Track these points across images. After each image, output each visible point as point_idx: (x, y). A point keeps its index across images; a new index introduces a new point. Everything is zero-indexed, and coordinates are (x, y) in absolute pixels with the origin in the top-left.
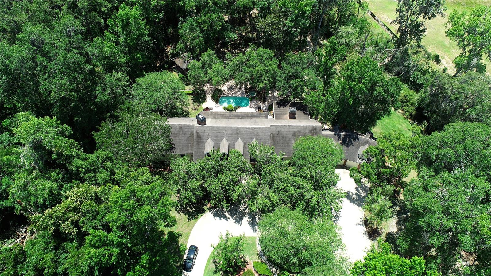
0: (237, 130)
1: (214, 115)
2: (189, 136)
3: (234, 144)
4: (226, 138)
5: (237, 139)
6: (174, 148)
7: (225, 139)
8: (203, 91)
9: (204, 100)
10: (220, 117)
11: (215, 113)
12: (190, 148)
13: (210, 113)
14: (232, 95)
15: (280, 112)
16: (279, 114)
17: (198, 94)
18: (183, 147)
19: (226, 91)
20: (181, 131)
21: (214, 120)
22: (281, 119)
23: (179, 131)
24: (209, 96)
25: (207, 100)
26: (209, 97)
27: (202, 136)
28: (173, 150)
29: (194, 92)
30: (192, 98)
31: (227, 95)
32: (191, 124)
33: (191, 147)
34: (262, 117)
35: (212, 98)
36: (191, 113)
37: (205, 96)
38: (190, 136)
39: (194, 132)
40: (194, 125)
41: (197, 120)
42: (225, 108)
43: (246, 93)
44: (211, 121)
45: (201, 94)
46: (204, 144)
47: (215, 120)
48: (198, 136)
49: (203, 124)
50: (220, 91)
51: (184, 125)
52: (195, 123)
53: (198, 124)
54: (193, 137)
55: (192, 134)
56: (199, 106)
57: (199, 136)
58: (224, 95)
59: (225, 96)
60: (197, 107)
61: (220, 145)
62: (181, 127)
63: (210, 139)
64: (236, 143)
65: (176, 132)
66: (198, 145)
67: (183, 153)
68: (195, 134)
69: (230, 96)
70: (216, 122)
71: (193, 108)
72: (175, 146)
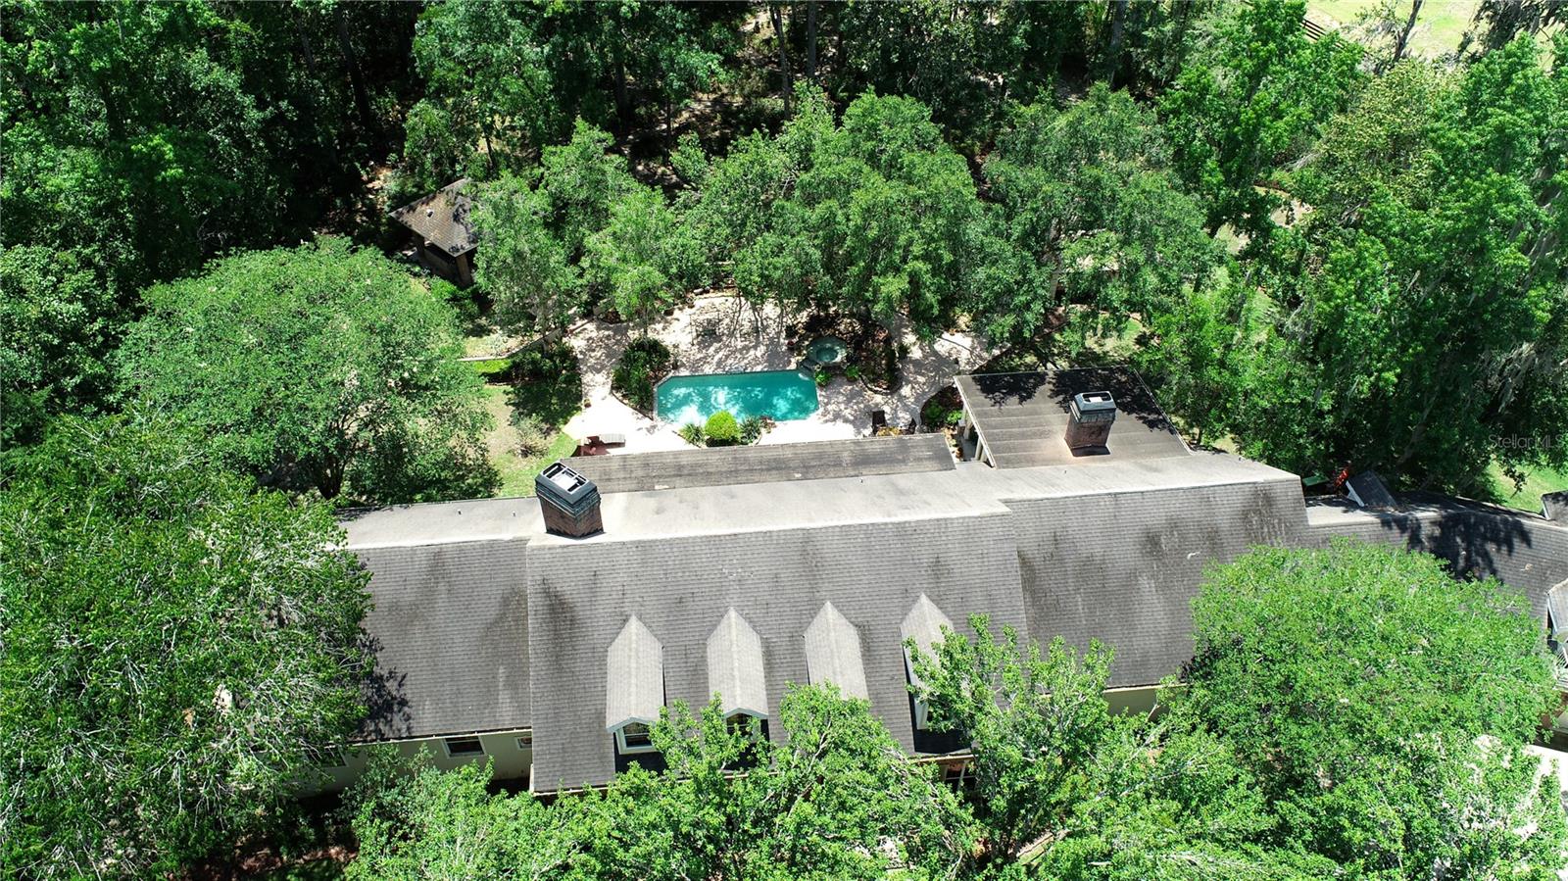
0: (804, 553)
1: (640, 473)
2: (492, 613)
3: (796, 639)
4: (740, 610)
5: (815, 608)
6: (403, 703)
7: (733, 614)
8: (566, 354)
9: (572, 400)
10: (678, 481)
11: (646, 461)
12: (504, 697)
13: (615, 465)
14: (719, 363)
15: (1012, 425)
16: (1011, 436)
17: (537, 373)
18: (459, 693)
19: (683, 347)
20: (442, 587)
21: (645, 503)
22: (1031, 461)
23: (428, 593)
24: (600, 378)
25: (592, 401)
26: (597, 386)
27: (581, 613)
28: (397, 720)
29: (516, 366)
30: (505, 398)
31: (695, 366)
32: (507, 536)
33: (514, 684)
34: (919, 459)
35: (617, 386)
36: (504, 473)
37: (574, 378)
38: (502, 617)
39: (530, 587)
40: (523, 541)
41: (546, 506)
42: (693, 434)
43: (793, 348)
44: (627, 509)
45: (554, 374)
46: (600, 660)
47: (651, 503)
48: (552, 609)
49: (582, 527)
50: (655, 353)
51: (461, 549)
52: (532, 528)
53: (550, 531)
54: (520, 620)
55: (513, 600)
56: (547, 433)
57: (559, 612)
58: (676, 367)
59: (684, 372)
60: (536, 439)
61: (703, 659)
62: (438, 562)
63: (634, 625)
64: (813, 637)
65: (409, 596)
66: (560, 670)
67: (464, 729)
68: (534, 602)
69: (708, 370)
70: (659, 511)
71: (518, 449)
72: (408, 692)
